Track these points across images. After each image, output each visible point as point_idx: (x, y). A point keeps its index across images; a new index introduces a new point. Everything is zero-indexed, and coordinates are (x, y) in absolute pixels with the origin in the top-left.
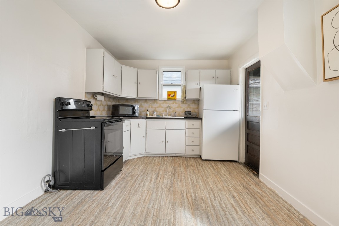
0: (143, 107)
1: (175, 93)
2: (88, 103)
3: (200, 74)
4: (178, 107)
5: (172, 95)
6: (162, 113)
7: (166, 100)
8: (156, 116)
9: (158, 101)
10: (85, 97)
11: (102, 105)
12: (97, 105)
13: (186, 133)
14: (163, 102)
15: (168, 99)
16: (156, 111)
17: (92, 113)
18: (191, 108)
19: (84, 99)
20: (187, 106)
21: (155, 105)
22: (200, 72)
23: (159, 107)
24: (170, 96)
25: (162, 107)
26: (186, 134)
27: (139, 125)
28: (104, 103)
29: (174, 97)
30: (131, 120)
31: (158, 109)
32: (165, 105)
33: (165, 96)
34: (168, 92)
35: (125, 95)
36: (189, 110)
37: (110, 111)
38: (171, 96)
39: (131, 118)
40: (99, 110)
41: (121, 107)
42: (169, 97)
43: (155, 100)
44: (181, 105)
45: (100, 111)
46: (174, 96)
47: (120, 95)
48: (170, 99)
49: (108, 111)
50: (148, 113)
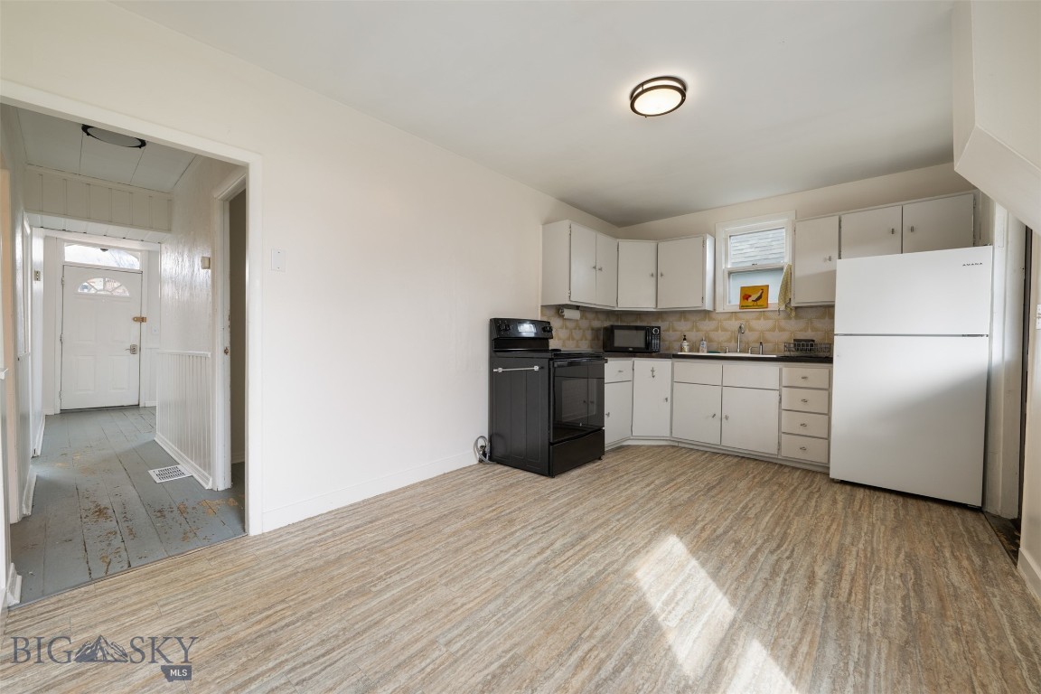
0: (675, 331)
1: (764, 290)
2: (544, 325)
3: (840, 227)
4: (773, 330)
5: (754, 297)
6: (725, 344)
7: (737, 309)
8: (706, 350)
9: (714, 315)
10: (542, 314)
11: (578, 327)
12: (567, 328)
13: (781, 399)
14: (728, 315)
15: (742, 307)
16: (710, 340)
17: (553, 344)
18: (814, 329)
19: (539, 319)
20: (801, 324)
21: (707, 326)
22: (840, 221)
23: (716, 330)
24: (747, 299)
25: (724, 330)
26: (780, 402)
27: (653, 371)
28: (584, 324)
29: (759, 302)
30: (634, 359)
31: (713, 335)
32: (734, 324)
33: (735, 300)
34: (742, 288)
35: (626, 303)
36: (808, 335)
37: (598, 339)
38: (750, 299)
39: (635, 356)
40: (571, 337)
41: (617, 332)
42: (746, 303)
43: (706, 314)
44: (783, 323)
45: (573, 339)
46: (760, 297)
47: (615, 305)
48: (747, 307)
49: (593, 339)
50: (685, 344)
